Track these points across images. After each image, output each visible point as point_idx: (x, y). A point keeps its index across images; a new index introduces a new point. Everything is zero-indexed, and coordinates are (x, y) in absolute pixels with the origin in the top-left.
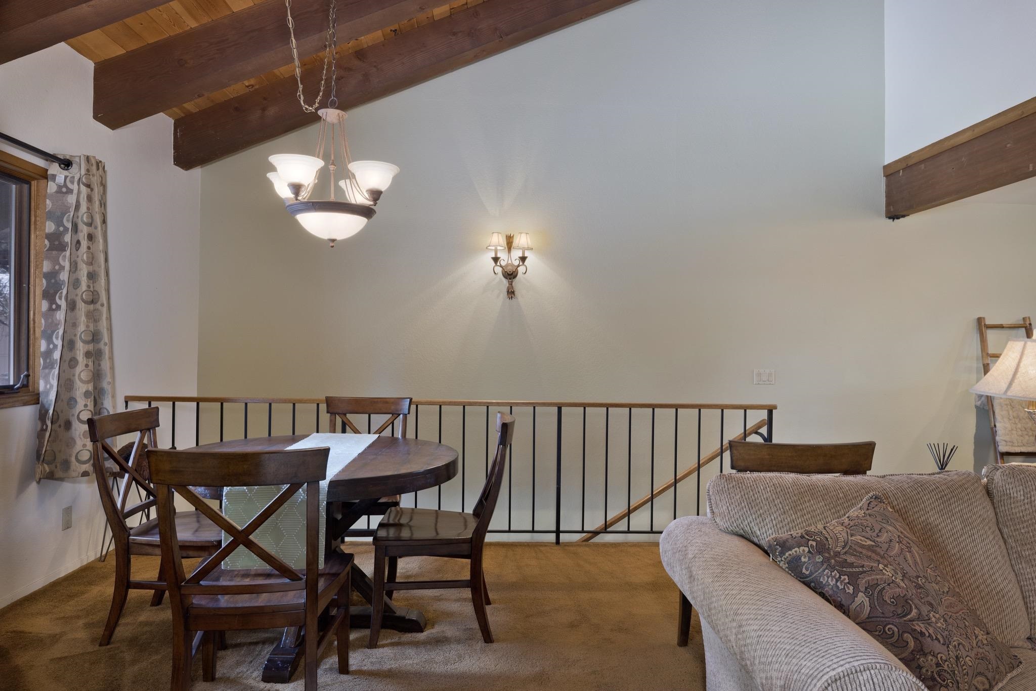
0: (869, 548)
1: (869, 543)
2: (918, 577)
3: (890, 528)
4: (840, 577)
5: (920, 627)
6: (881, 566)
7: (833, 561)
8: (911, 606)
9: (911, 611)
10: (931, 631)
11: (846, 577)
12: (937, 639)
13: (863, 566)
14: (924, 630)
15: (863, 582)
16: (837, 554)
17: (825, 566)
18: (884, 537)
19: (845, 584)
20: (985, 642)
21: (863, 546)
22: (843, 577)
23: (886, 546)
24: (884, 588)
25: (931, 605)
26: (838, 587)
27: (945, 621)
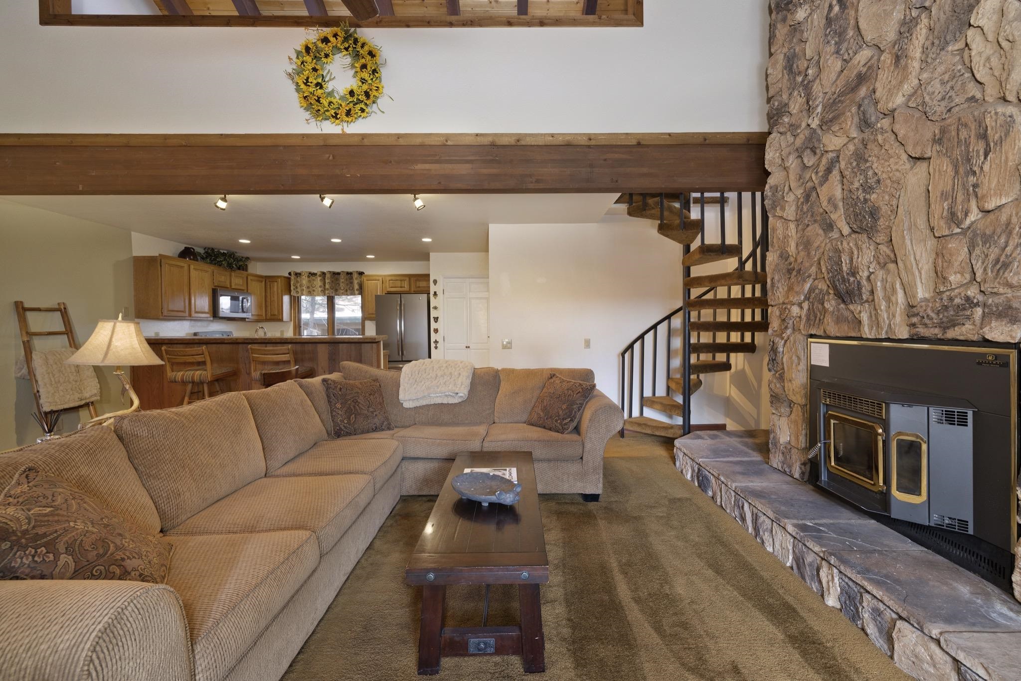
0: (51, 514)
1: (49, 510)
2: (102, 519)
3: (61, 490)
4: (36, 552)
5: (119, 555)
6: (72, 524)
7: (23, 541)
8: (108, 543)
9: (109, 547)
10: (128, 554)
11: (43, 548)
12: (134, 557)
13: (56, 531)
14: (123, 556)
15: (61, 547)
16: (25, 532)
17: (15, 549)
18: (59, 500)
19: (44, 555)
20: (156, 542)
21: (46, 515)
22: (39, 551)
23: (65, 505)
24: (82, 540)
25: (120, 535)
26: (36, 562)
27: (133, 541)
